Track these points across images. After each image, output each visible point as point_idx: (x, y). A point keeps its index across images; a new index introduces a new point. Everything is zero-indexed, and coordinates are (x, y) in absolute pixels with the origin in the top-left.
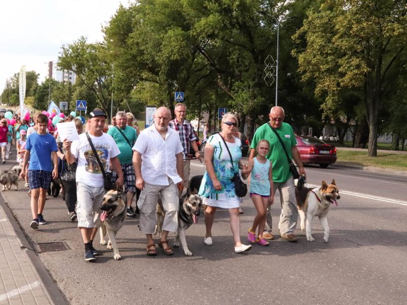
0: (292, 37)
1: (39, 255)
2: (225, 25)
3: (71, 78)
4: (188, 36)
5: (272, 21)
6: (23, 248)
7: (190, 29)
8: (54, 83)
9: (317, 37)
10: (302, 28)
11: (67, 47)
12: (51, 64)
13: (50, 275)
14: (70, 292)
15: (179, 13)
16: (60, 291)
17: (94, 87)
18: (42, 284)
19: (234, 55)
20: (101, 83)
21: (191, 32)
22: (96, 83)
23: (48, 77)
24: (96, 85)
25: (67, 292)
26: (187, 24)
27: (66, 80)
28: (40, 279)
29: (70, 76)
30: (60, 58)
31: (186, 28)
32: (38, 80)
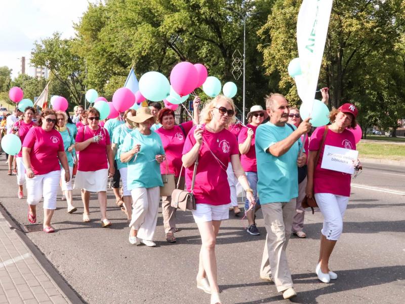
0: (257, 33)
1: (27, 234)
2: (193, 22)
3: (43, 73)
4: (158, 32)
5: (239, 16)
6: (12, 228)
7: (160, 26)
8: (27, 78)
9: (280, 33)
10: (266, 25)
11: (40, 43)
12: (23, 59)
13: (38, 249)
14: (57, 262)
15: (150, 10)
16: (48, 261)
17: (67, 82)
18: (33, 255)
19: (203, 49)
20: (75, 78)
21: (160, 29)
22: (69, 78)
23: (21, 73)
24: (69, 80)
25: (54, 262)
26: (157, 21)
27: (39, 75)
28: (30, 252)
29: (43, 71)
30: (32, 53)
31: (156, 24)
32: (11, 75)
